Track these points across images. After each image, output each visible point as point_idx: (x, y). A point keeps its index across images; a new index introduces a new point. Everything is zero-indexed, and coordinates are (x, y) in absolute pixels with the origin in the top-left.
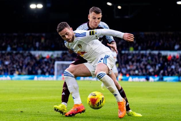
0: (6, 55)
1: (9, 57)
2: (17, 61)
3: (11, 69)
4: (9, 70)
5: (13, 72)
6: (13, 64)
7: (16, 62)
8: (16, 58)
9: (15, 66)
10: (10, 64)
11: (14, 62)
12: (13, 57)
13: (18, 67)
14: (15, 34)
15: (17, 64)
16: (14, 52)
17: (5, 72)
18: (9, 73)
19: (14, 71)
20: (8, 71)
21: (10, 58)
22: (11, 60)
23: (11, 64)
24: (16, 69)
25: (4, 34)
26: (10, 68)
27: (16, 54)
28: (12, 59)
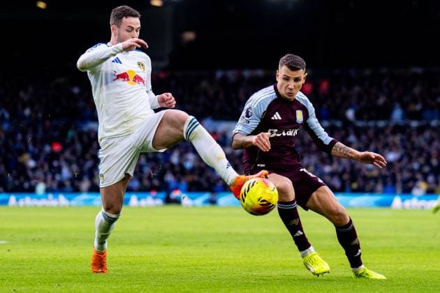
0: (388, 132)
1: (397, 139)
2: (421, 151)
3: (406, 175)
4: (399, 177)
5: (411, 184)
6: (411, 160)
7: (420, 155)
8: (420, 141)
9: (416, 166)
10: (400, 160)
11: (414, 154)
12: (409, 139)
13: (426, 169)
14: (419, 70)
15: (422, 160)
16: (414, 124)
17: (385, 184)
18: (399, 187)
19: (415, 180)
20: (394, 181)
21: (402, 140)
22: (405, 147)
23: (405, 160)
24: (419, 176)
25: (384, 70)
26: (401, 170)
27: (420, 130)
28: (408, 145)
